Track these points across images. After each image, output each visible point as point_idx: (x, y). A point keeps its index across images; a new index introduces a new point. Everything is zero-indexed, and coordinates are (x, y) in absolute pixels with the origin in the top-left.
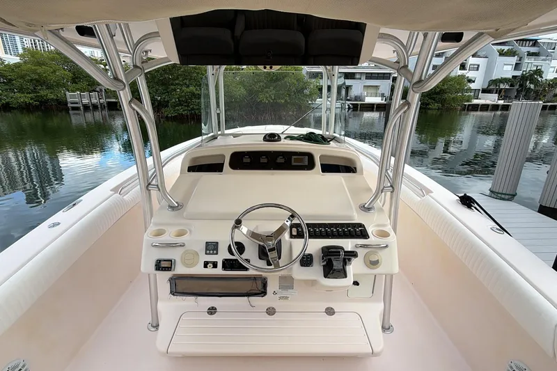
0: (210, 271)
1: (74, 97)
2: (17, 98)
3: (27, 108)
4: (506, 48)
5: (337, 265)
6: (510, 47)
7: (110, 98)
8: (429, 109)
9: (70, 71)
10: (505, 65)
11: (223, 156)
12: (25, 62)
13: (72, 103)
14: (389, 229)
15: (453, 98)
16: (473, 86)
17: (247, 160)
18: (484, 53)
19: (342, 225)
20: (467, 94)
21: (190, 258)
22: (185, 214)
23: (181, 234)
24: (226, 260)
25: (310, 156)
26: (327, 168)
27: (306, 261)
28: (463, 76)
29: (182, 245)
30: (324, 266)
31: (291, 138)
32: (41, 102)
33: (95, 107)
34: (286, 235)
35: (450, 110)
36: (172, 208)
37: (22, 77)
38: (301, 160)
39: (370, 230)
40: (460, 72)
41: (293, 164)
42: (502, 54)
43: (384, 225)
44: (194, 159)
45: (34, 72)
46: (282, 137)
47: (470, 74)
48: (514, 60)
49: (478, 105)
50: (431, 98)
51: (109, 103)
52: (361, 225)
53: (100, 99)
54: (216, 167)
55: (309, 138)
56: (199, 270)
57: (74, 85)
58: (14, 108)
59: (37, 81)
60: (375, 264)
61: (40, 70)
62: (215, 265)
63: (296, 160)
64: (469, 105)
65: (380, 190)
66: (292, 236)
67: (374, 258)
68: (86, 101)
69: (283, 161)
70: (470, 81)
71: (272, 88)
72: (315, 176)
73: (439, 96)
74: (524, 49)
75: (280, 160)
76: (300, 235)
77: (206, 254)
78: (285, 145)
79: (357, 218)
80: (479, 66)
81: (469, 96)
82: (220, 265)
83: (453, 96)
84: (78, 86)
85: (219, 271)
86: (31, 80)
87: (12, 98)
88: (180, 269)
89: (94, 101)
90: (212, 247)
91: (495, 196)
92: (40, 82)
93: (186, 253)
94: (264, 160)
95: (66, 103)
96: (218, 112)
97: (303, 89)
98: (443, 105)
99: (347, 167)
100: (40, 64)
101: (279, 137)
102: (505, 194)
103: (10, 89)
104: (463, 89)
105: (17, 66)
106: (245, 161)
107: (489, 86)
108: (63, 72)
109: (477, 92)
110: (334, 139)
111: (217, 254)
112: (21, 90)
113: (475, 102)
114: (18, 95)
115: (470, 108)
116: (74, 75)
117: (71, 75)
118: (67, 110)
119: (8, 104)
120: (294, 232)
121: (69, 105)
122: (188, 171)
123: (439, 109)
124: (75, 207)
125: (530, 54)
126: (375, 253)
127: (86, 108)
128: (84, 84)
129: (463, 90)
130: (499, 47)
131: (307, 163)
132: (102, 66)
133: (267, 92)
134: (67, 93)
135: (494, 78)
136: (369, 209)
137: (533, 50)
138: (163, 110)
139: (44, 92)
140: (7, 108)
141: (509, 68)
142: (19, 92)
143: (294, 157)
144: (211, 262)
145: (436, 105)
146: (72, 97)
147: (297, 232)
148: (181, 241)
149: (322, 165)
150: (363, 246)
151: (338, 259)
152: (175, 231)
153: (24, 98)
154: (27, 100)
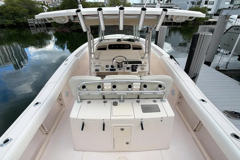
0: (107, 71)
1: (31, 21)
2: (6, 22)
3: (11, 27)
5: (134, 68)
9: (27, 8)
10: (226, 1)
11: (106, 46)
13: (30, 24)
14: (147, 62)
15: (200, 19)
16: (210, 12)
19: (136, 61)
21: (103, 68)
22: (99, 60)
23: (99, 64)
25: (129, 45)
26: (134, 49)
27: (128, 68)
28: (206, 8)
29: (101, 66)
30: (132, 69)
31: (124, 40)
32: (17, 23)
33: (40, 26)
34: (124, 63)
36: (96, 58)
37: (7, 12)
38: (127, 47)
39: (143, 62)
40: (205, 6)
41: (125, 47)
44: (98, 47)
45: (12, 9)
46: (122, 40)
47: (209, 7)
49: (211, 22)
51: (46, 23)
52: (140, 61)
53: (42, 22)
54: (105, 49)
55: (129, 40)
56: (105, 71)
57: (30, 15)
58: (6, 27)
59: (14, 14)
60: (143, 69)
61: (14, 8)
62: (108, 70)
65: (146, 53)
66: (125, 64)
67: (143, 68)
68: (36, 23)
70: (209, 10)
72: (131, 51)
75: (122, 46)
76: (127, 63)
77: (106, 68)
78: (123, 42)
80: (214, 2)
82: (109, 70)
84: (32, 16)
85: (109, 71)
86: (11, 13)
88: (100, 71)
89: (40, 23)
90: (107, 66)
92: (15, 14)
94: (117, 47)
95: (28, 24)
98: (195, 22)
99: (140, 48)
100: (14, 6)
101: (121, 40)
103: (3, 18)
106: (112, 47)
107: (217, 12)
108: (24, 9)
109: (211, 15)
110: (137, 40)
111: (108, 68)
113: (210, 20)
114: (7, 20)
115: (207, 23)
117: (28, 11)
118: (28, 27)
119: (3, 25)
120: (125, 63)
121: (29, 25)
122: (97, 50)
123: (193, 24)
126: (143, 67)
127: (37, 26)
131: (129, 47)
132: (41, 6)
134: (28, 19)
135: (220, 9)
136: (143, 58)
138: (71, 27)
139: (18, 19)
140: (3, 27)
141: (228, 3)
147: (126, 63)
148: (100, 65)
149: (133, 48)
150: (140, 65)
151: (134, 67)
152: (98, 63)
153: (9, 22)
154: (11, 23)
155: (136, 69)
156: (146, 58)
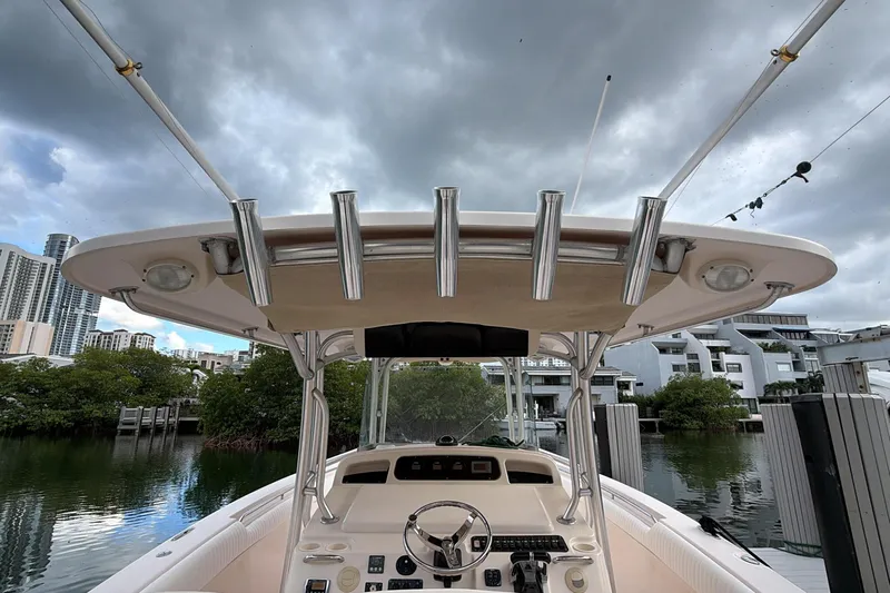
1: (132, 414)
2: (42, 417)
3: (52, 432)
4: (770, 342)
5: (530, 576)
6: (776, 341)
7: (186, 416)
8: (686, 429)
9: (139, 376)
10: (778, 363)
11: (388, 463)
12: (79, 366)
13: (125, 424)
14: (594, 542)
15: (718, 412)
16: (741, 393)
17: (416, 467)
18: (741, 348)
19: (535, 538)
20: (738, 406)
21: (349, 577)
22: (343, 526)
23: (337, 547)
24: (392, 580)
25: (494, 462)
26: (518, 477)
27: (493, 579)
28: (721, 380)
29: (341, 561)
30: (515, 583)
32: (77, 422)
33: (158, 430)
34: (467, 546)
35: (718, 430)
36: (327, 520)
37: (66, 386)
38: (483, 467)
39: (570, 544)
40: (716, 374)
41: (473, 471)
42: (766, 349)
43: (590, 539)
44: (352, 467)
45: (88, 378)
47: (733, 377)
48: (788, 357)
50: (684, 413)
51: (182, 424)
52: (558, 537)
53: (170, 417)
54: (378, 477)
57: (138, 396)
58: (31, 432)
59: (86, 391)
60: (579, 584)
61: (96, 375)
62: (379, 587)
63: (476, 467)
64: (747, 423)
65: (577, 494)
67: (577, 578)
68: (147, 420)
69: (460, 468)
70: (735, 386)
71: (437, 397)
72: (502, 488)
73: (695, 409)
74: (798, 343)
75: (458, 467)
76: (482, 548)
77: (369, 572)
78: (462, 450)
79: (553, 530)
80: (740, 365)
81: (742, 409)
82: (385, 585)
83: (715, 409)
84: (144, 398)
86: (78, 390)
87: (35, 416)
89: (160, 420)
90: (376, 564)
91: (795, 551)
92: (89, 392)
93: (345, 570)
94: (437, 467)
95: (116, 424)
96: (379, 415)
97: (483, 399)
98: (706, 424)
99: (543, 477)
100: (100, 367)
101: (456, 440)
102: (807, 546)
103: (39, 403)
104: (728, 398)
105: (66, 370)
106: (414, 467)
107: (767, 393)
108: (129, 378)
109: (752, 403)
111: (382, 572)
112: (54, 405)
113: (755, 417)
114: (47, 411)
115: (751, 426)
116: (144, 382)
118: (113, 434)
119: (25, 425)
120: (477, 544)
121: (118, 427)
122: (344, 481)
123: (701, 429)
124: (186, 536)
125: (807, 349)
126: (578, 569)
127: (144, 431)
128: (153, 395)
129: (730, 401)
130: (760, 341)
131: (490, 471)
132: (189, 370)
133: (430, 404)
134: (124, 408)
135: (769, 383)
136: (568, 521)
137: (809, 343)
139: (88, 408)
140: (21, 431)
141: (786, 368)
142: (51, 407)
143: (473, 463)
144: (374, 584)
145: (695, 422)
146: (130, 415)
147: (480, 544)
148: (339, 553)
149: (509, 473)
150: (561, 559)
151: (528, 567)
152: (333, 544)
153: (52, 416)
154: (57, 419)
155: (539, 580)
156: (583, 522)
